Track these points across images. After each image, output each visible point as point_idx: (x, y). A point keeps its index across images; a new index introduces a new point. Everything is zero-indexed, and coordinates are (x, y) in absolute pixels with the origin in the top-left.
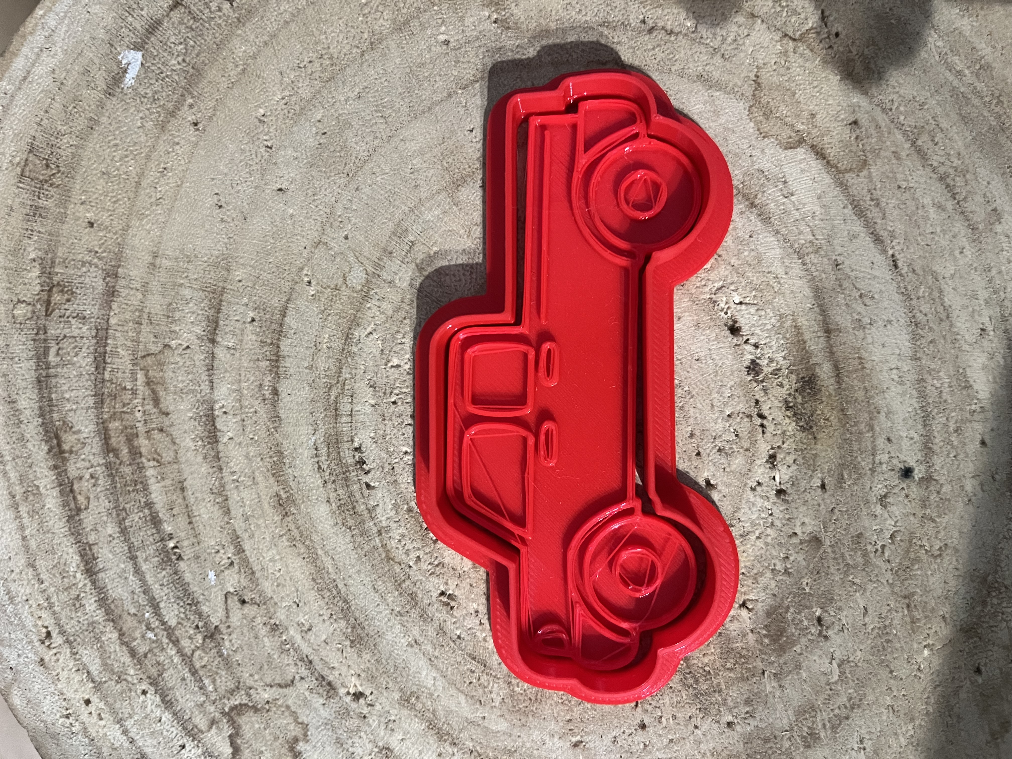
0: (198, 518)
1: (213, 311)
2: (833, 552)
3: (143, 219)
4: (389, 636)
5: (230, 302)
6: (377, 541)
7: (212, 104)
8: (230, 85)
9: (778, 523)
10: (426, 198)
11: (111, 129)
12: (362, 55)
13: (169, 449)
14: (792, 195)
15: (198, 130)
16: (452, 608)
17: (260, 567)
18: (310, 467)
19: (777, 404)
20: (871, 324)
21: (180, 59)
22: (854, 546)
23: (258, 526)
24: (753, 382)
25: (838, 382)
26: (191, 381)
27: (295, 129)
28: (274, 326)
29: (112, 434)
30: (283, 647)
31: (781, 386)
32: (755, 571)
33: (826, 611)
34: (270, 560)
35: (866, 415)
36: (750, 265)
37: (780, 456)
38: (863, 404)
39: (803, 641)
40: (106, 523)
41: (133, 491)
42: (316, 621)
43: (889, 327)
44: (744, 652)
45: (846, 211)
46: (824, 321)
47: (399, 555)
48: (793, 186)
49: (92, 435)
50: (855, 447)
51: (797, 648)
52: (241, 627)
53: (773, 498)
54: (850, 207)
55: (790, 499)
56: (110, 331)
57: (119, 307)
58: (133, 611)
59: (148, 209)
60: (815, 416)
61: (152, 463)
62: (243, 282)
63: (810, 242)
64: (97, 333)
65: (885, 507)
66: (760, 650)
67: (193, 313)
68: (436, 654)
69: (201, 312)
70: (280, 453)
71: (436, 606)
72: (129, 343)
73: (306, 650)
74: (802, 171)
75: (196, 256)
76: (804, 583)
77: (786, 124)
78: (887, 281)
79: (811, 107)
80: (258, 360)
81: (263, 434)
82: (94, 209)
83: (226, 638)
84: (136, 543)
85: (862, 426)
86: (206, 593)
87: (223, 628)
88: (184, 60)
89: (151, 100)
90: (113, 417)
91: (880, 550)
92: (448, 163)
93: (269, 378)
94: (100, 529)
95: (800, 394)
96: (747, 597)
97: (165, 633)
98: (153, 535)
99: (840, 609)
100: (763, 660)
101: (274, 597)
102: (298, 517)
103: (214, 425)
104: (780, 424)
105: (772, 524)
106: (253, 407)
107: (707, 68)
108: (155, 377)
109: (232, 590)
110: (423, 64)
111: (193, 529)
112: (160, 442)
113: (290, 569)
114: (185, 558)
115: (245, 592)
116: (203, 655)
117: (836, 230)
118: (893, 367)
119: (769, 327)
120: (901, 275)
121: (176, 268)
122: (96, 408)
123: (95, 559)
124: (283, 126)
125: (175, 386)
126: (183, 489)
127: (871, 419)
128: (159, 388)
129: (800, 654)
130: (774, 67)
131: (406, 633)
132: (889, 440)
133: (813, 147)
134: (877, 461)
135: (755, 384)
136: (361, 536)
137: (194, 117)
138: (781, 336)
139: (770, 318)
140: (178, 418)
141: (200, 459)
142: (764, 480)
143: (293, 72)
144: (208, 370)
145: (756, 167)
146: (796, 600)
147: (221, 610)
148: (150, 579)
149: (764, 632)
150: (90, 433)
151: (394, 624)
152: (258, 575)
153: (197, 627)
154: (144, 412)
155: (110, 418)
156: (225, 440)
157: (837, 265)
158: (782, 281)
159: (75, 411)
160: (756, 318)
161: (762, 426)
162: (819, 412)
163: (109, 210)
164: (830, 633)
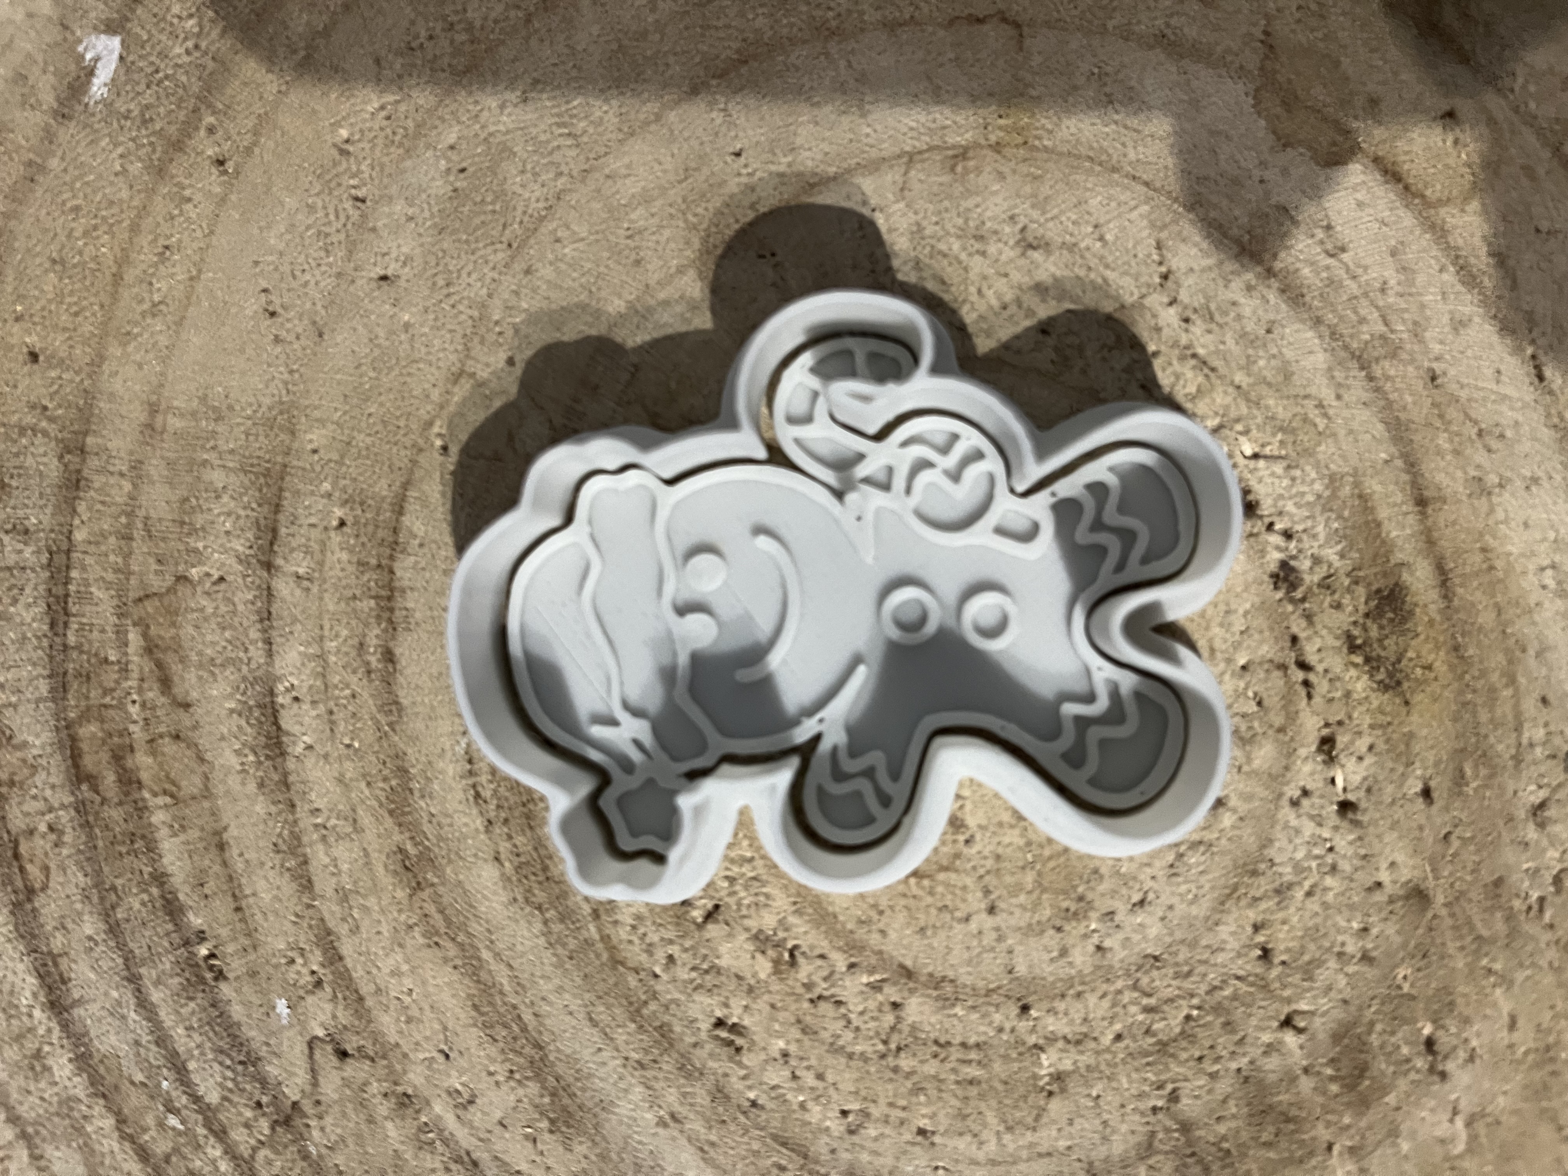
0: (251, 900)
1: (266, 508)
2: (1452, 915)
3: (129, 343)
4: (624, 1108)
5: (298, 492)
6: (592, 928)
7: (250, 123)
8: (284, 88)
9: (1345, 866)
10: (658, 283)
11: (67, 179)
12: (528, 20)
13: (192, 771)
14: (1343, 249)
15: (225, 172)
16: (738, 1050)
17: (372, 988)
18: (460, 795)
19: (1331, 641)
20: (1501, 486)
21: (190, 44)
22: (1489, 903)
23: (365, 909)
24: (1285, 602)
25: (1445, 597)
26: (229, 642)
27: (408, 163)
28: (381, 533)
29: (85, 746)
30: (423, 1137)
31: (1338, 606)
32: (1306, 958)
33: (1443, 1027)
34: (393, 974)
35: (1501, 658)
36: (1269, 385)
37: (1342, 740)
38: (1493, 636)
39: (1403, 1084)
40: (80, 914)
41: (128, 853)
42: (484, 1084)
43: (1534, 489)
44: (1294, 1112)
45: (1445, 277)
46: (1414, 484)
47: (635, 954)
48: (1345, 234)
49: (49, 750)
50: (1484, 716)
51: (1391, 1099)
52: (340, 1101)
53: (1335, 820)
54: (1452, 269)
55: (1364, 818)
56: (74, 555)
57: (90, 509)
58: (139, 1077)
59: (136, 324)
60: (1404, 662)
61: (161, 800)
62: (322, 452)
63: (1382, 337)
64: (51, 560)
65: (1541, 825)
66: (1323, 1106)
67: (229, 514)
68: (713, 1138)
69: (242, 513)
70: (403, 772)
71: (708, 1047)
72: (110, 576)
73: (464, 1138)
74: (1360, 205)
75: (231, 408)
76: (1400, 976)
77: (1325, 119)
78: (1525, 406)
79: (1371, 87)
80: (354, 597)
81: (369, 735)
82: (38, 328)
83: (313, 1123)
84: (137, 951)
85: (1495, 677)
86: (272, 1042)
87: (307, 1106)
88: (197, 47)
89: (138, 122)
90: (85, 716)
91: (1536, 907)
92: (695, 215)
93: (377, 631)
94: (70, 926)
95: (1374, 620)
96: (1294, 1007)
97: (200, 1117)
98: (168, 934)
99: (1466, 1021)
100: (1328, 1124)
101: (401, 1042)
102: (441, 890)
103: (276, 723)
104: (1338, 679)
105: (1334, 868)
106: (347, 686)
107: (1174, 21)
108: (161, 638)
109: (321, 1033)
110: (643, 35)
111: (243, 920)
112: (174, 758)
113: (431, 989)
114: (231, 975)
115: (347, 1036)
116: (272, 1156)
117: (1428, 312)
118: (1546, 562)
119: (1310, 498)
120: (1551, 393)
121: (192, 431)
122: (54, 700)
123: (64, 981)
124: (385, 159)
125: (200, 654)
126: (222, 847)
127: (1510, 662)
128: (170, 659)
129: (1398, 1109)
130: (1298, 15)
131: (654, 1101)
132: (1544, 701)
133: (1376, 160)
134: (1525, 741)
135: (1290, 608)
136: (562, 920)
137: (217, 149)
138: (1334, 516)
139: (1313, 481)
140: (208, 713)
141: (252, 787)
142: (1315, 784)
143: (400, 60)
144: (261, 621)
145: (1273, 201)
146: (1388, 1008)
147: (301, 1072)
148: (166, 1016)
149: (1329, 1071)
150: (43, 747)
151: (631, 1085)
152: (369, 1002)
153: (259, 1105)
154: (143, 705)
155: (80, 717)
156: (299, 749)
157: (1433, 379)
158: (1331, 412)
159: (15, 706)
160: (1286, 482)
161: (1306, 683)
162: (1411, 654)
163: (65, 329)
164: (1450, 1066)
